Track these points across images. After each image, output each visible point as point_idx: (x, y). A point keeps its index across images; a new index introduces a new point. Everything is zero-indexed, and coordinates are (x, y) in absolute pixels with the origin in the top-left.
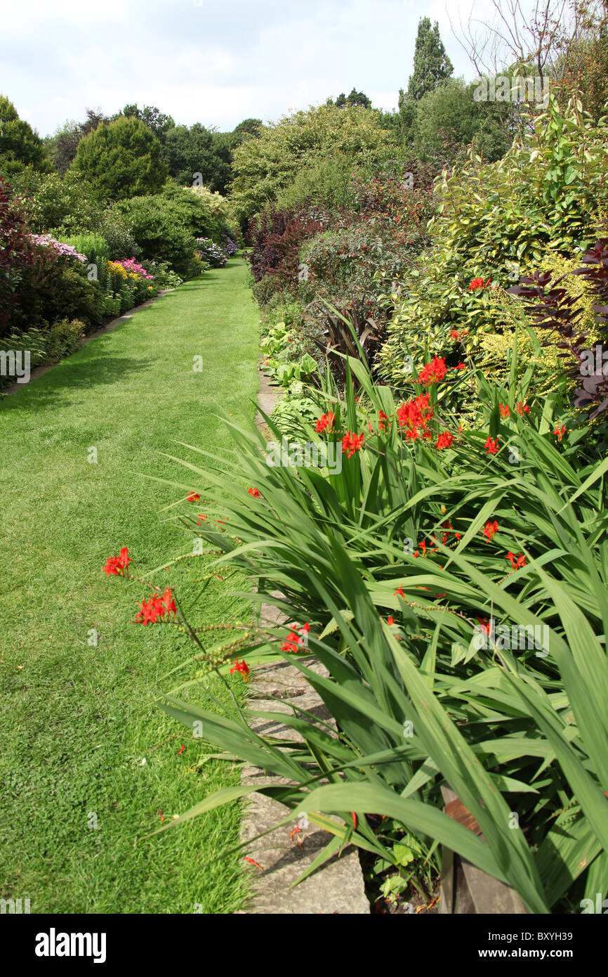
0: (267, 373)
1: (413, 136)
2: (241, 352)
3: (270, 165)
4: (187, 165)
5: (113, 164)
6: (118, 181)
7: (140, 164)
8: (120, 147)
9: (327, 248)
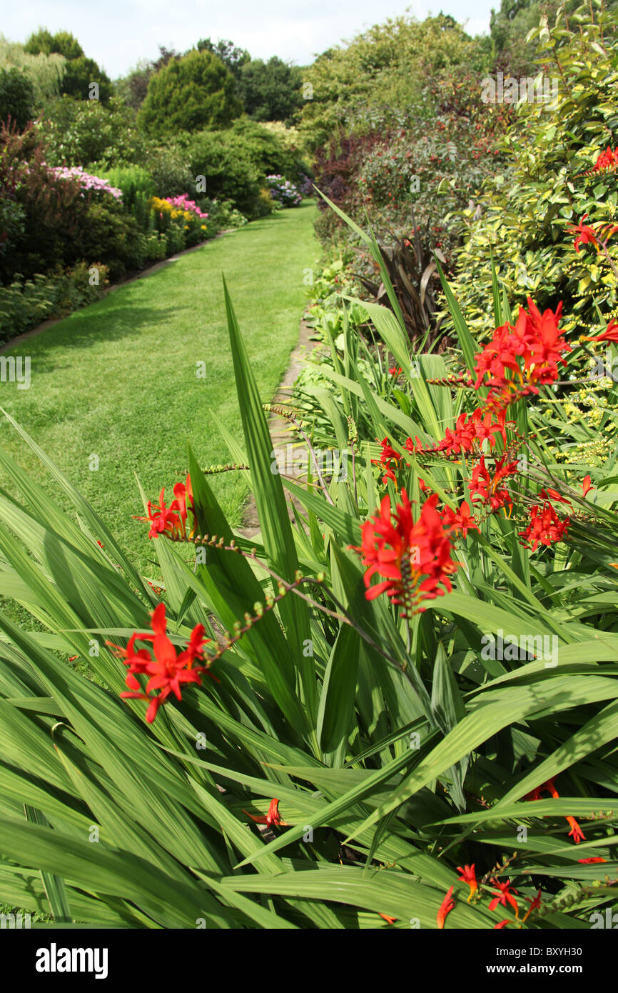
0: (309, 325)
2: (287, 298)
3: (341, 87)
4: (264, 101)
5: (186, 101)
6: (192, 119)
7: (213, 101)
8: (192, 84)
9: (386, 162)
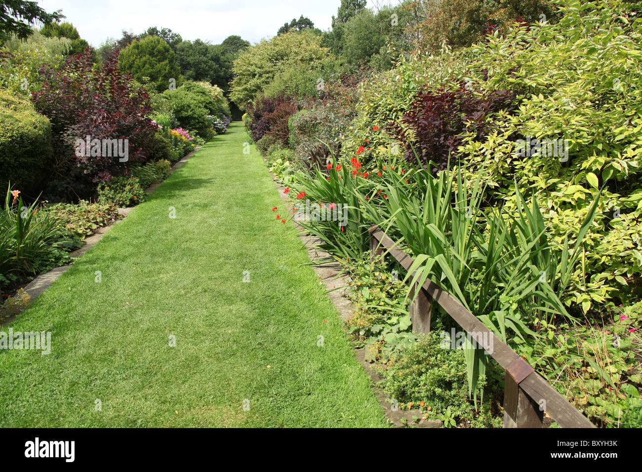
0: (278, 182)
1: (342, 46)
3: (258, 70)
4: (191, 67)
5: (143, 67)
7: (161, 67)
8: (147, 56)
9: (305, 118)
